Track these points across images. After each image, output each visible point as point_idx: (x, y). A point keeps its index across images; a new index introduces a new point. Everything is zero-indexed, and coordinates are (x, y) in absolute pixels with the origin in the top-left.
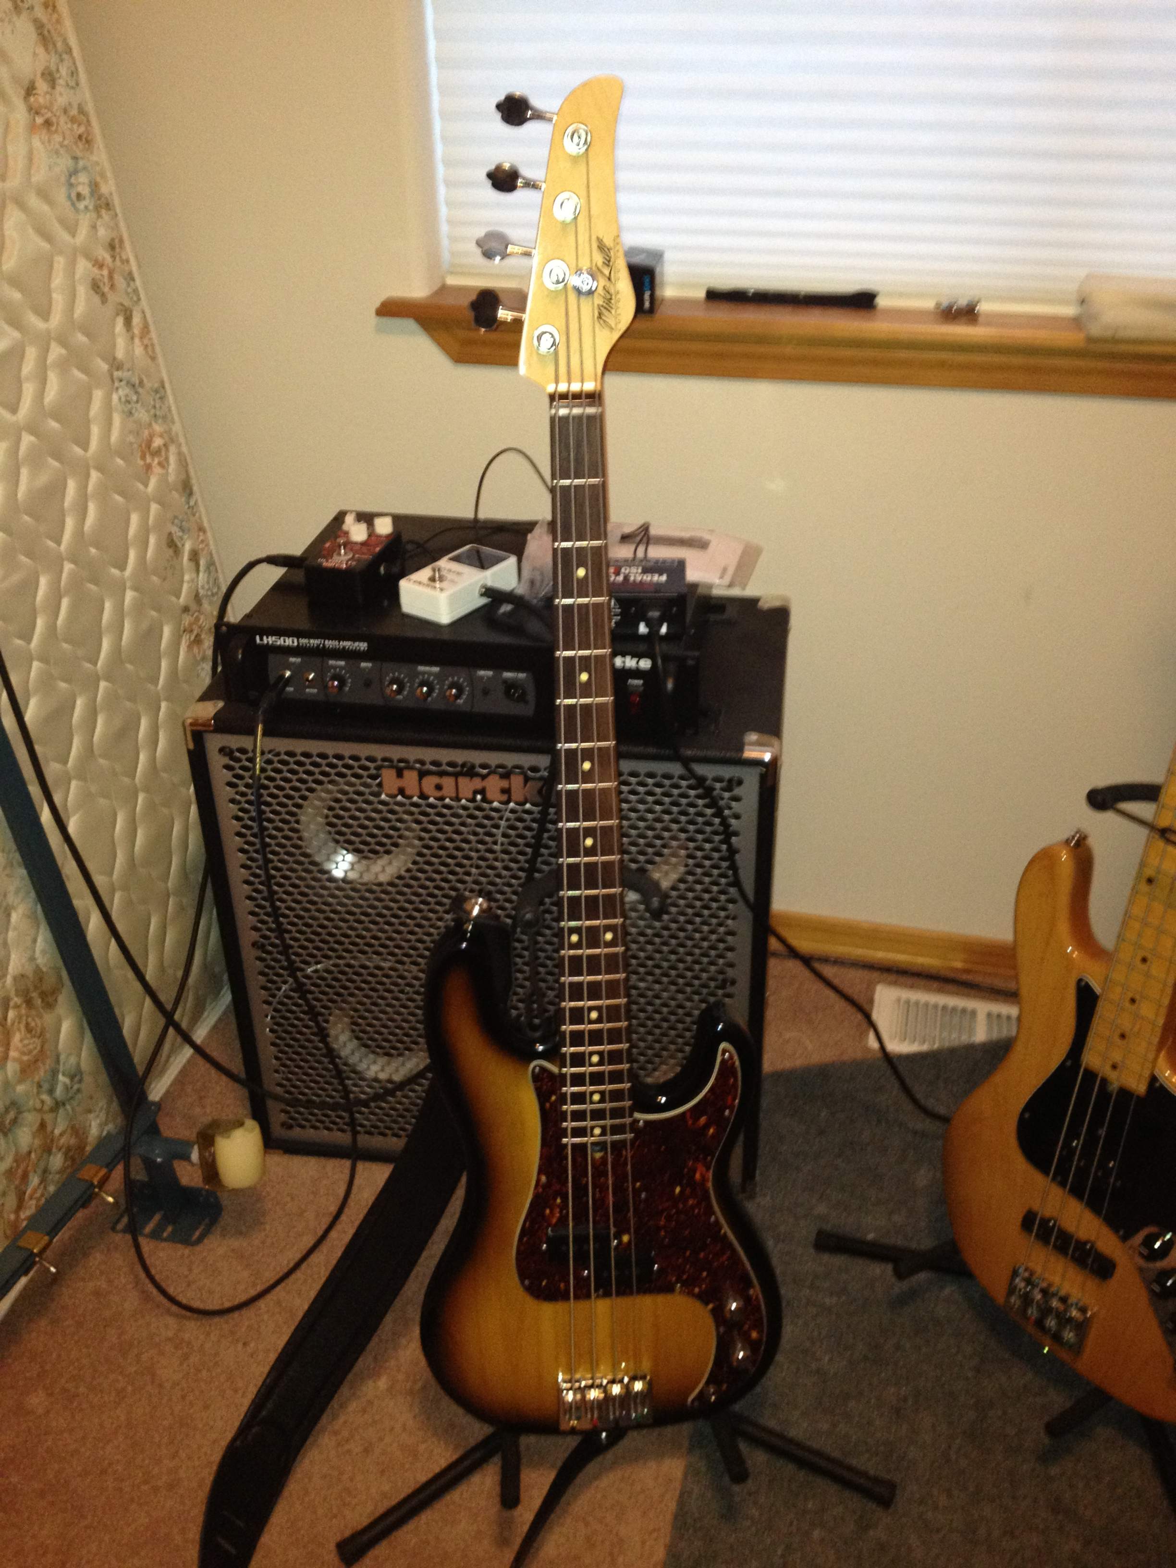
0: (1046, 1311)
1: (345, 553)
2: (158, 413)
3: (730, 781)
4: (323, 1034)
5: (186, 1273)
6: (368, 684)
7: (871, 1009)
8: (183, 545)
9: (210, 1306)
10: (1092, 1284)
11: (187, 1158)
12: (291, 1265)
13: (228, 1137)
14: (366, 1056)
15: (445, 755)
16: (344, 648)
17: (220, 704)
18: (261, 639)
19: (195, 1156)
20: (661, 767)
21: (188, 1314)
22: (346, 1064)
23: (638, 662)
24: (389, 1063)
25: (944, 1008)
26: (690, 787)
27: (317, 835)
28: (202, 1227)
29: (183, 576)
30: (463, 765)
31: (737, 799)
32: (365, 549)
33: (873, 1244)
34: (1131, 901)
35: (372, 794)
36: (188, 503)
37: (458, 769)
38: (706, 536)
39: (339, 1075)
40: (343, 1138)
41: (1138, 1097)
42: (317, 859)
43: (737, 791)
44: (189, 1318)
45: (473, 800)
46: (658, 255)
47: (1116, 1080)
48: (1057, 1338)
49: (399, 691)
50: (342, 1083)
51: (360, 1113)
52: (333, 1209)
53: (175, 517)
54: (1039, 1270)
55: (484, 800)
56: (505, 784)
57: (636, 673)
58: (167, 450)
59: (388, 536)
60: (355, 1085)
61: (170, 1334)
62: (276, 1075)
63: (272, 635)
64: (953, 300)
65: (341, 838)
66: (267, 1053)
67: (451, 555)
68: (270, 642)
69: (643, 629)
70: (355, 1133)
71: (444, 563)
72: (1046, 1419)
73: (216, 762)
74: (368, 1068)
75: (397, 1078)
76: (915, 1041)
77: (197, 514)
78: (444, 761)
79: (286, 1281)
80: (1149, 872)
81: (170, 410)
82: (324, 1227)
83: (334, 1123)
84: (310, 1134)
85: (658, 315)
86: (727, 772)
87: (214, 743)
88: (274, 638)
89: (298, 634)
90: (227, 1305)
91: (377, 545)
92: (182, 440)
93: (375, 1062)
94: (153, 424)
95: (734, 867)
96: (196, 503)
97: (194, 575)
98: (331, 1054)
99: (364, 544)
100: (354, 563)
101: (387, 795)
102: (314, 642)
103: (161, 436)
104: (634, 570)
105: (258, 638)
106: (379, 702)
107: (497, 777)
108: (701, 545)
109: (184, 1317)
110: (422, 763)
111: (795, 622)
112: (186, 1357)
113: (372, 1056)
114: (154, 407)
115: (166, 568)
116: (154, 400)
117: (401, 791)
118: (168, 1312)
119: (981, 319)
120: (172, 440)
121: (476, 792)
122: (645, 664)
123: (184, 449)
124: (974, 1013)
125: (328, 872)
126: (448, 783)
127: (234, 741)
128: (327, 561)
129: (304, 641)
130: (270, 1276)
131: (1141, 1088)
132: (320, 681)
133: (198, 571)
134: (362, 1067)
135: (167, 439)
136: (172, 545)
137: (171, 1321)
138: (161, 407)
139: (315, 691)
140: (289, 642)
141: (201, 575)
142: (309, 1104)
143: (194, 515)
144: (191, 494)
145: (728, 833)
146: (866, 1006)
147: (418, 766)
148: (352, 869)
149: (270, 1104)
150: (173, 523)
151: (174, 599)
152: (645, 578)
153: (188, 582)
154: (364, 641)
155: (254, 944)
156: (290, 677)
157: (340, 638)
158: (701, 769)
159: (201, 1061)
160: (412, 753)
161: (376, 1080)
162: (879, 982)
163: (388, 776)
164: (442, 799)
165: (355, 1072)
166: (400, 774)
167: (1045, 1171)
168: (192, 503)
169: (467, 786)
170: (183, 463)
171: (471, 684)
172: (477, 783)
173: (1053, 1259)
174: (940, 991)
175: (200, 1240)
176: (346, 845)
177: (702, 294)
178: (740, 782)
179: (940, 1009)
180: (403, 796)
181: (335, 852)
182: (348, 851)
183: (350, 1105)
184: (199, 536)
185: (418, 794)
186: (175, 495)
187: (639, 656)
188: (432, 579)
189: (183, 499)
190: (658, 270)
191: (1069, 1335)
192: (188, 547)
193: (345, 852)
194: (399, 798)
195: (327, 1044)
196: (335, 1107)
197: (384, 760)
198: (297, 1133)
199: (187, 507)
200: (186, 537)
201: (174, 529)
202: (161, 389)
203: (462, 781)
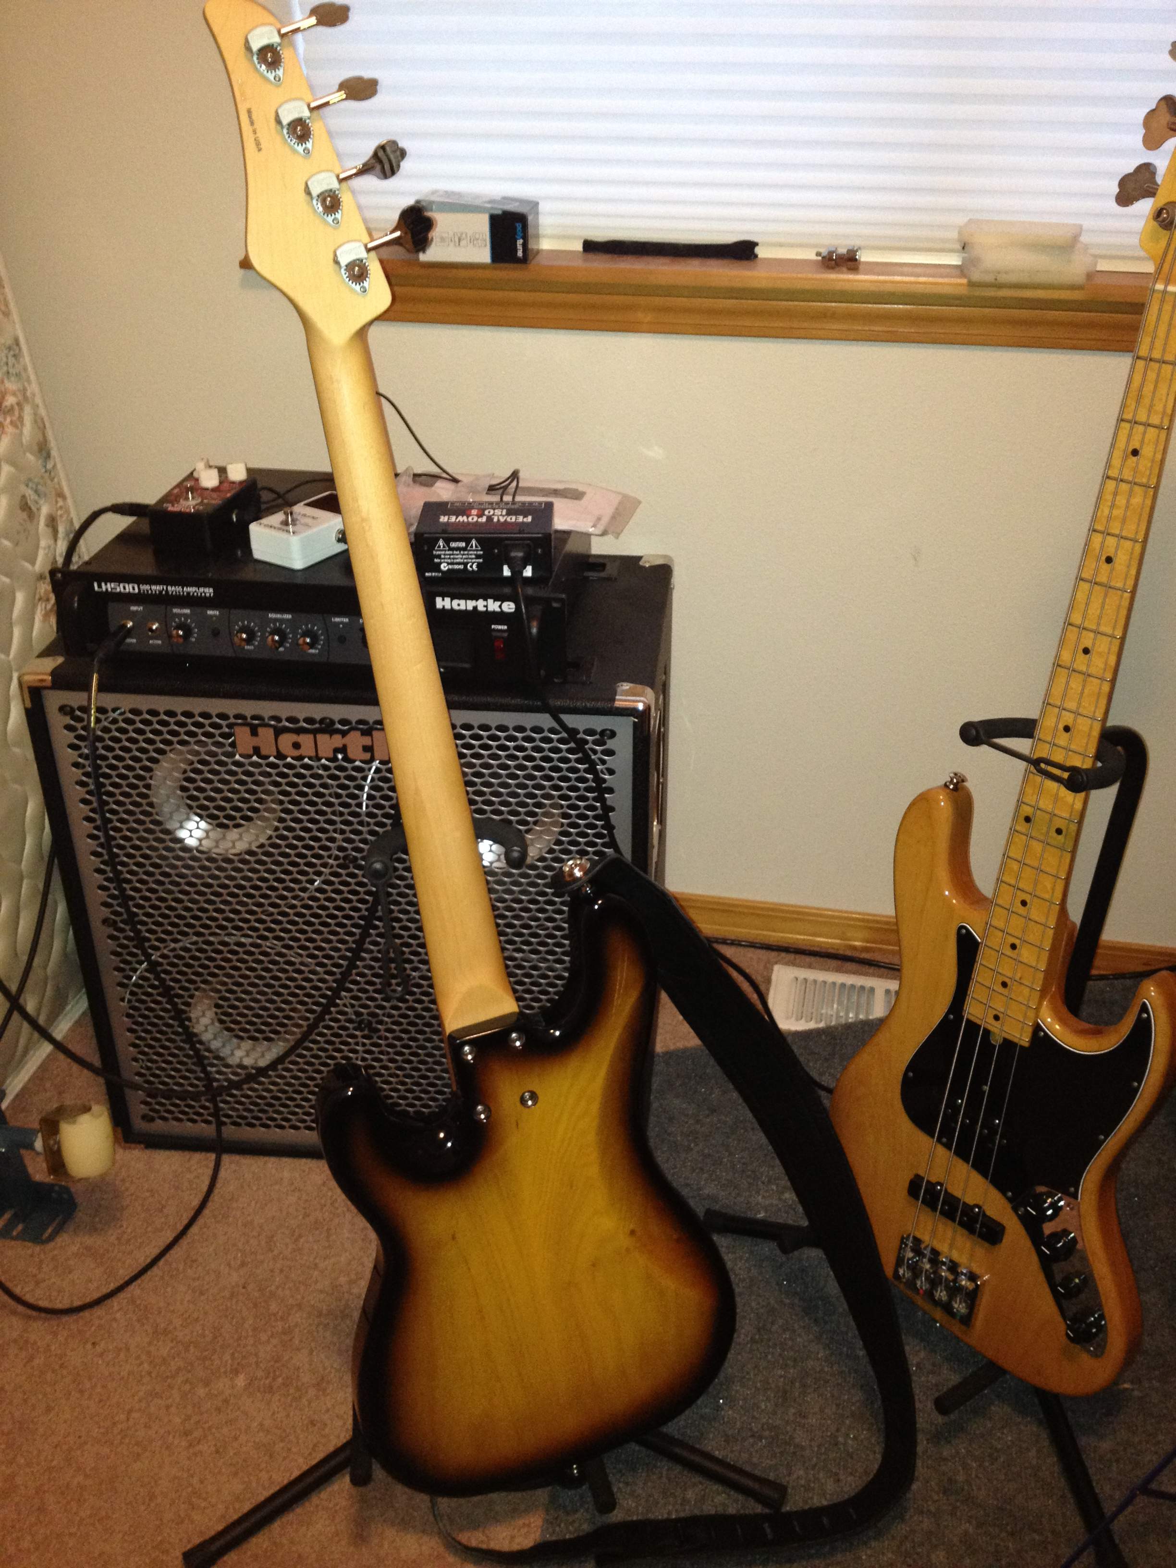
0: (935, 1281)
1: (193, 498)
2: (11, 371)
3: (602, 733)
4: (181, 1017)
5: (35, 1271)
6: (216, 633)
7: (768, 990)
8: (39, 509)
9: (59, 1306)
10: (981, 1250)
11: (30, 1146)
12: (149, 1260)
13: (74, 1122)
14: (229, 1040)
15: (303, 710)
16: (188, 593)
17: (60, 660)
18: (100, 586)
19: (39, 1144)
20: (530, 720)
21: (34, 1313)
22: (209, 1050)
23: (500, 606)
24: (253, 1049)
25: (843, 985)
26: (561, 741)
27: (168, 801)
28: (54, 1225)
29: (38, 540)
30: (322, 721)
31: (610, 753)
32: (215, 495)
33: (763, 1223)
34: (1009, 843)
35: (225, 754)
36: (45, 467)
37: (317, 725)
38: (581, 489)
39: (200, 1060)
40: (207, 1130)
41: (1021, 1047)
42: (169, 826)
43: (610, 744)
44: (35, 1319)
45: (334, 759)
46: (535, 205)
47: (1000, 1031)
48: (947, 1308)
49: (248, 641)
50: (204, 1071)
51: (225, 1102)
52: (196, 1203)
53: (30, 480)
54: (926, 1238)
55: (346, 759)
56: (367, 741)
57: (500, 617)
58: (21, 409)
59: (241, 483)
60: (219, 1072)
61: (15, 1335)
62: (134, 1063)
63: (111, 582)
64: (833, 249)
65: (194, 804)
66: (123, 1040)
67: (306, 502)
68: (109, 590)
69: (507, 572)
70: (220, 1124)
71: (299, 509)
72: (937, 1395)
73: (57, 722)
74: (232, 1054)
75: (262, 1063)
76: (811, 1019)
77: (56, 480)
78: (301, 716)
79: (143, 1277)
80: (1027, 810)
81: (25, 369)
82: (185, 1221)
83: (198, 1114)
84: (174, 1127)
85: (533, 264)
86: (599, 723)
87: (54, 700)
88: (113, 585)
89: (138, 580)
90: (77, 1303)
91: (229, 491)
92: (38, 400)
93: (239, 1047)
94: (6, 381)
95: (609, 827)
96: (55, 466)
97: (52, 542)
98: (191, 1037)
99: (215, 490)
100: (201, 508)
101: (241, 755)
102: (156, 588)
103: (14, 394)
104: (498, 512)
105: (96, 585)
106: (230, 653)
107: (358, 733)
108: (576, 495)
109: (29, 1317)
110: (278, 719)
111: (680, 582)
112: (31, 1359)
113: (235, 1041)
114: (7, 364)
115: (18, 533)
116: (7, 357)
117: (257, 751)
118: (14, 1313)
119: (861, 267)
120: (26, 399)
121: (336, 751)
122: (509, 607)
123: (42, 412)
124: (872, 990)
125: (181, 841)
126: (306, 740)
127: (75, 699)
128: (173, 506)
129: (145, 587)
130: (124, 1274)
131: (1024, 1038)
132: (165, 633)
133: (56, 540)
134: (225, 1052)
135: (21, 398)
136: (26, 508)
137: (15, 1321)
138: (14, 366)
139: (160, 642)
140: (130, 588)
141: (60, 542)
142: (169, 1094)
143: (52, 480)
144: (48, 456)
145: (601, 789)
146: (762, 988)
147: (273, 723)
148: (207, 837)
149: (129, 1093)
150: (27, 486)
151: (27, 565)
152: (509, 519)
153: (45, 549)
154: (209, 587)
155: (105, 921)
156: (132, 628)
157: (183, 584)
158: (571, 720)
159: (61, 1056)
160: (267, 708)
161: (241, 1066)
162: (776, 963)
163: (242, 735)
164: (300, 758)
165: (218, 1058)
166: (254, 732)
167: (929, 1131)
168: (49, 466)
169: (327, 743)
170: (40, 425)
171: (326, 631)
172: (337, 741)
173: (940, 1227)
174: (838, 970)
175: (51, 1238)
176: (198, 811)
177: (579, 247)
178: (613, 734)
179: (837, 987)
180: (259, 756)
181: (188, 819)
182: (201, 817)
183: (213, 1092)
184: (57, 502)
185: (275, 754)
186: (30, 457)
187: (502, 598)
188: (286, 523)
189: (40, 462)
190: (530, 218)
191: (960, 1307)
192: (45, 510)
193: (198, 819)
194: (255, 758)
195: (186, 1028)
196: (196, 1097)
197: (237, 717)
198: (159, 1126)
199: (43, 470)
200: (42, 502)
201: (29, 493)
202: (15, 347)
203: (322, 738)
